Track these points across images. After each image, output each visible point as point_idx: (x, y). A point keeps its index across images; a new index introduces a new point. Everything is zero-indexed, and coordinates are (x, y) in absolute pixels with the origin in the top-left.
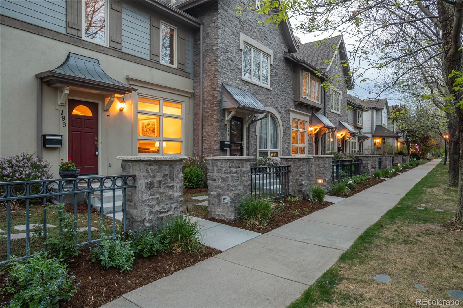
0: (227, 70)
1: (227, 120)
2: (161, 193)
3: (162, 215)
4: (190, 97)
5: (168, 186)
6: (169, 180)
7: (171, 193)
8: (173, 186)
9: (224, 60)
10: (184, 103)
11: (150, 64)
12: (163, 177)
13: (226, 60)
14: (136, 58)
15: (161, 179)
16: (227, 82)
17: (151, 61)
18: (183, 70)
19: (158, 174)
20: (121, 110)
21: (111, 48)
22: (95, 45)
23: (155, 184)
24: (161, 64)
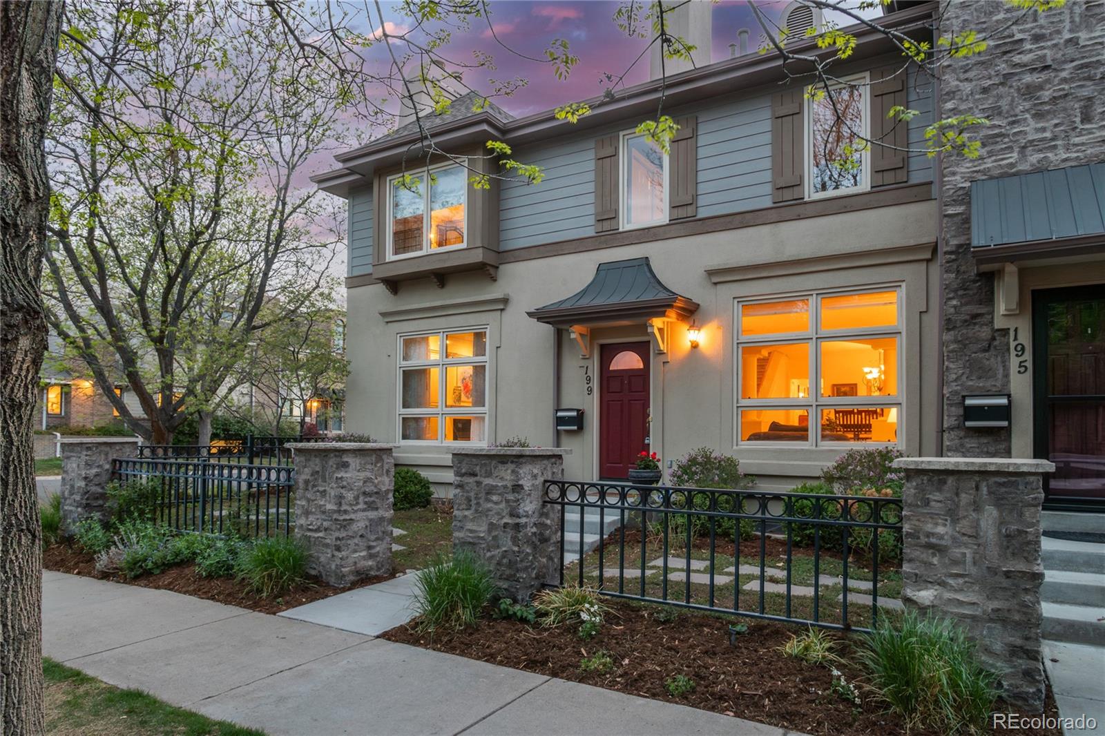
0: (1003, 122)
1: (1001, 313)
2: (309, 500)
3: (309, 534)
4: (928, 261)
5: (318, 491)
6: (320, 480)
7: (322, 503)
8: (325, 491)
9: (985, 90)
10: (904, 285)
11: (773, 215)
12: (312, 475)
13: (1002, 84)
14: (730, 219)
15: (308, 477)
16: (1012, 165)
17: (778, 206)
18: (904, 185)
19: (306, 469)
20: (695, 346)
21: (674, 222)
22: (641, 232)
23: (300, 484)
24: (806, 203)
